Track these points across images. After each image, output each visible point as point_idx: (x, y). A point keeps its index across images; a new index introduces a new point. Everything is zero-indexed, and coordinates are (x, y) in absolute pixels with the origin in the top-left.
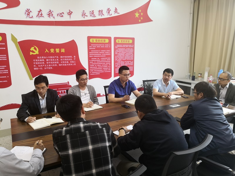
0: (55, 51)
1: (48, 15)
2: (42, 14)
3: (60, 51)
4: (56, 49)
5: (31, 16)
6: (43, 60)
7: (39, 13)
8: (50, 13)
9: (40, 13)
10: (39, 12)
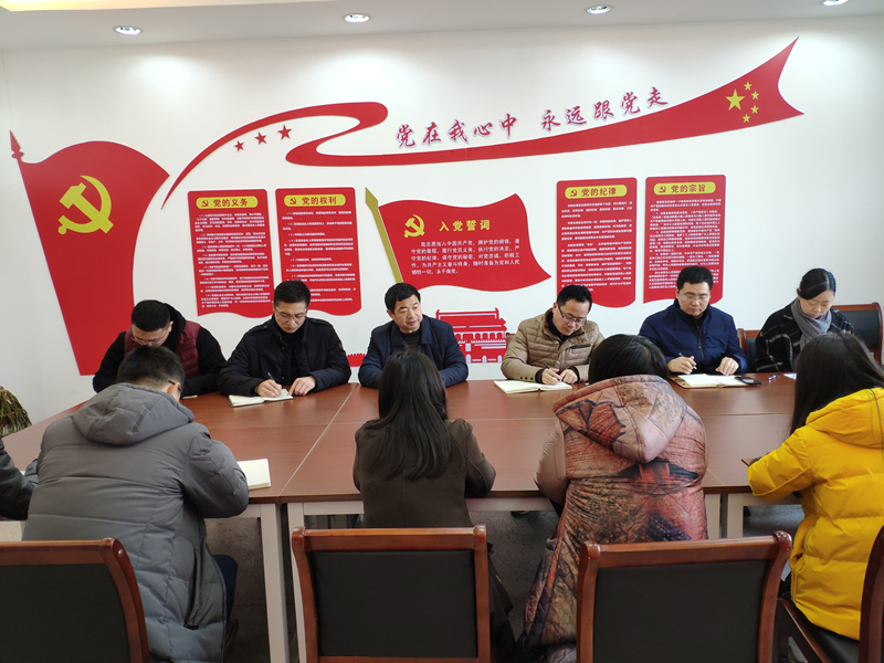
0: (464, 227)
1: (451, 134)
3: (478, 226)
4: (468, 222)
5: (410, 142)
6: (434, 251)
7: (429, 133)
8: (456, 130)
10: (430, 129)
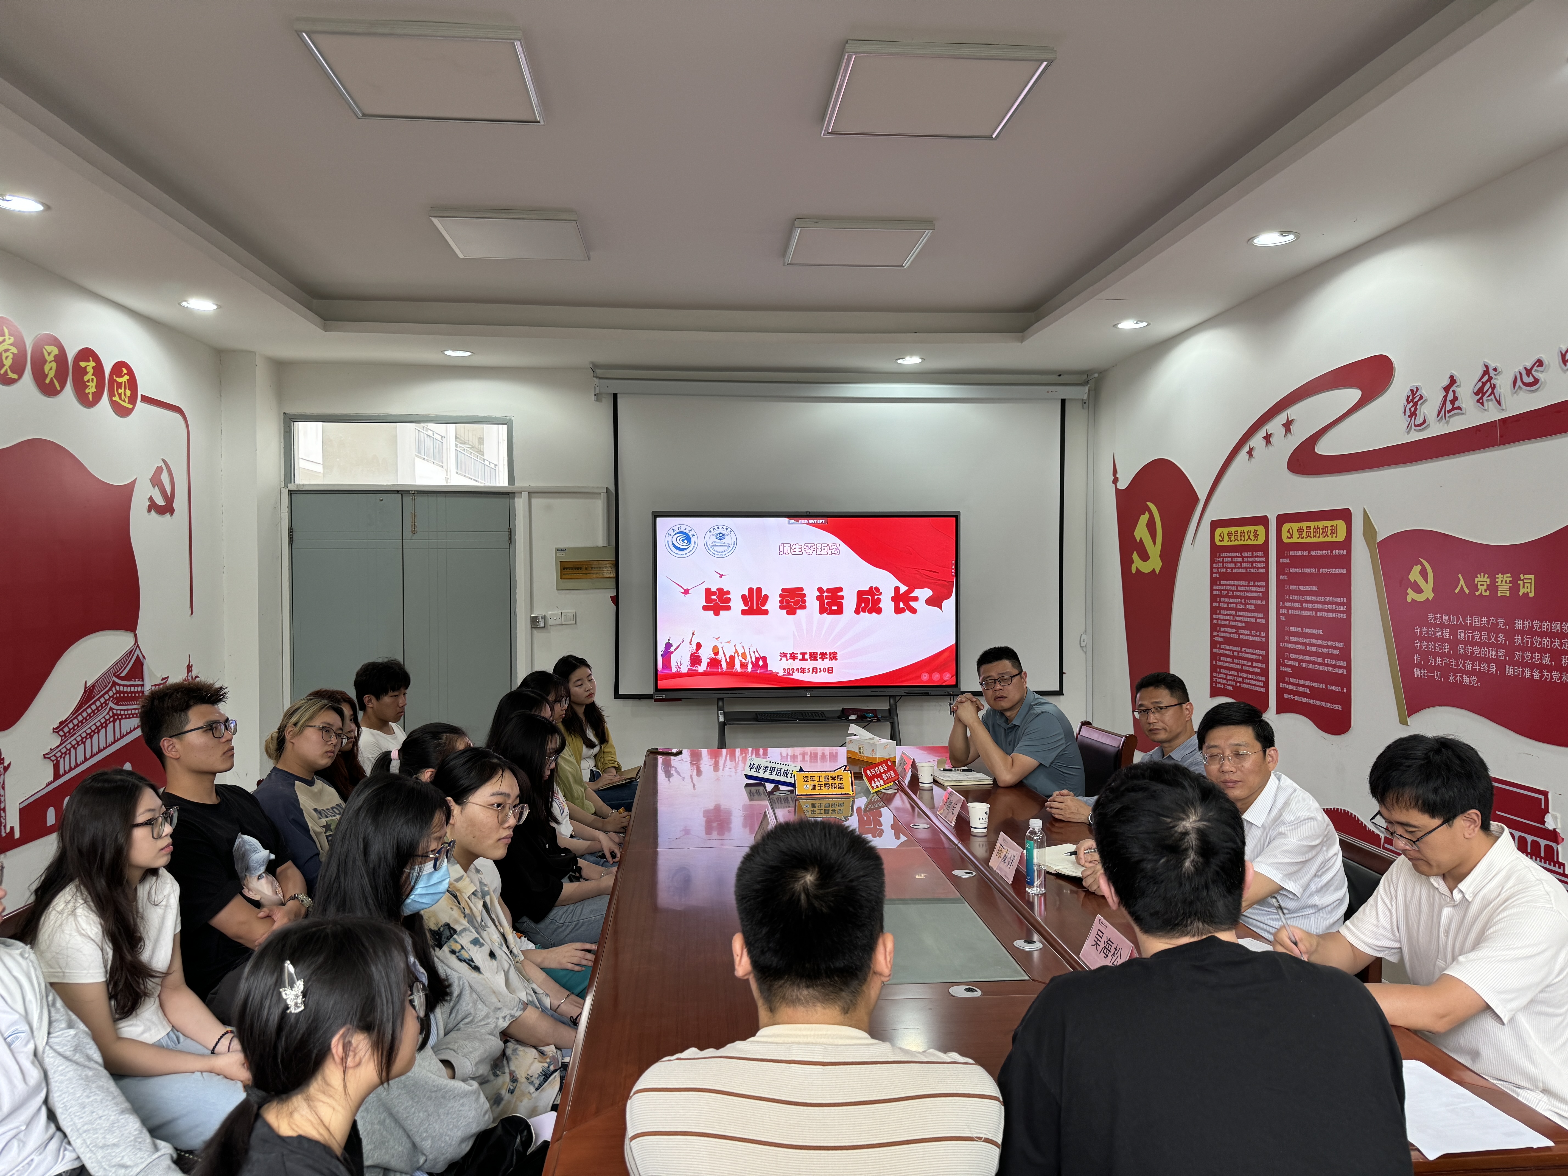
0: (1493, 586)
1: (1476, 394)
2: (1455, 399)
3: (1515, 588)
4: (1499, 578)
5: (1419, 420)
6: (1446, 633)
7: (1446, 397)
8: (1484, 384)
9: (1450, 396)
10: (1447, 389)
